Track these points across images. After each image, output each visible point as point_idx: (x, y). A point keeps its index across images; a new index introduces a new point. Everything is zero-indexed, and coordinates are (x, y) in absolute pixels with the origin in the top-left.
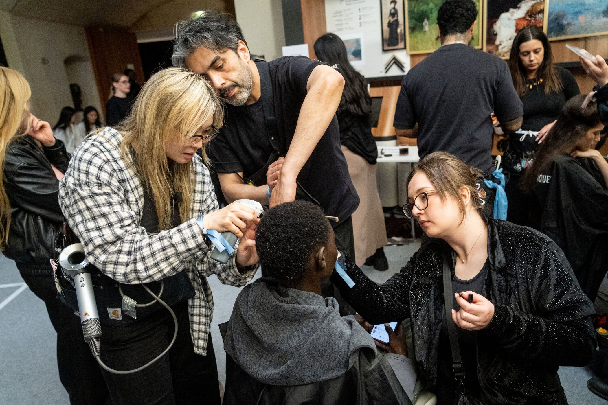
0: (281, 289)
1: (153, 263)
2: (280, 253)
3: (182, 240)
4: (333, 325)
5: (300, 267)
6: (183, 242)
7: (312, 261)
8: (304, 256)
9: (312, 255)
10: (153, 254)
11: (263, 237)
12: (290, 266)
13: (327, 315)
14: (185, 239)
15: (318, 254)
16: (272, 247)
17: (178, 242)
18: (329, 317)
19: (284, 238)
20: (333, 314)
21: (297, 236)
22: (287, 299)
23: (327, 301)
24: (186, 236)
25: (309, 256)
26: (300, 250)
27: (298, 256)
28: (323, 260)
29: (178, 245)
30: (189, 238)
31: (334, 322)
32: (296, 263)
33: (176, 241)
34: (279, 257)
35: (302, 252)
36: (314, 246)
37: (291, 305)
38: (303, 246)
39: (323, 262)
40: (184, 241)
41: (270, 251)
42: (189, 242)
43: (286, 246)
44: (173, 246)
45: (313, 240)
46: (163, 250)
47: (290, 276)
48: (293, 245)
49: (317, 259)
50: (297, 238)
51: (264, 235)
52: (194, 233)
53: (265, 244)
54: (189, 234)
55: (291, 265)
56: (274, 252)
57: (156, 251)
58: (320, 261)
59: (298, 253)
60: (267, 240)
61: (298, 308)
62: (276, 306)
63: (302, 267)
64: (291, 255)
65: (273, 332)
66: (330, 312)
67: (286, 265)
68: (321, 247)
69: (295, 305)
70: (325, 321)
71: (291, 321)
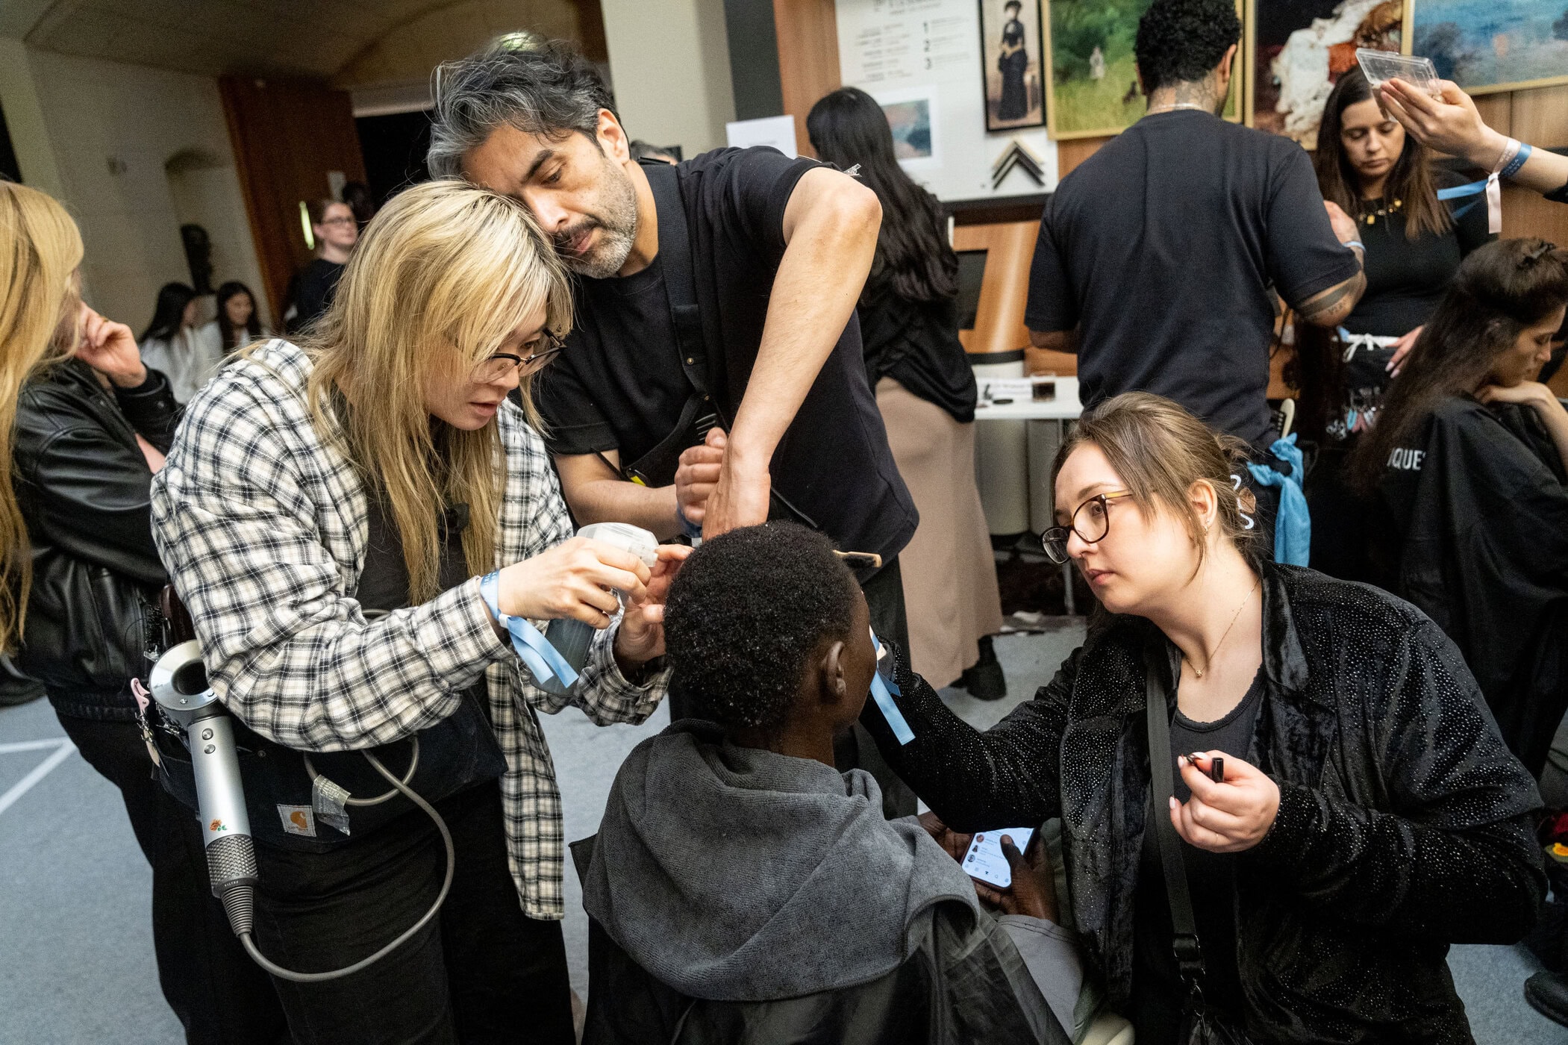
0: (732, 750)
1: (370, 699)
2: (727, 656)
3: (444, 641)
4: (866, 842)
5: (781, 693)
6: (446, 647)
7: (811, 680)
8: (791, 664)
9: (810, 664)
10: (369, 677)
11: (682, 615)
12: (752, 692)
13: (850, 818)
14: (449, 639)
15: (825, 660)
16: (707, 643)
17: (433, 647)
18: (855, 824)
19: (737, 618)
20: (865, 815)
21: (772, 613)
22: (746, 777)
23: (849, 780)
24: (453, 632)
25: (801, 664)
26: (779, 649)
27: (772, 664)
28: (839, 675)
29: (434, 655)
30: (460, 634)
31: (867, 836)
32: (769, 683)
33: (428, 645)
34: (724, 669)
35: (784, 655)
36: (814, 640)
37: (756, 792)
38: (787, 640)
39: (839, 680)
40: (448, 644)
41: (701, 652)
42: (460, 645)
43: (743, 639)
44: (420, 656)
45: (813, 625)
46: (396, 668)
47: (753, 717)
48: (762, 638)
49: (823, 674)
50: (770, 618)
51: (687, 611)
52: (472, 622)
53: (688, 635)
54: (461, 626)
55: (756, 688)
56: (710, 655)
57: (378, 669)
58: (830, 678)
59: (775, 658)
60: (693, 625)
61: (774, 800)
62: (719, 795)
63: (783, 694)
64: (755, 662)
65: (710, 862)
66: (857, 810)
67: (742, 689)
68: (833, 643)
69: (768, 793)
70: (846, 834)
71: (756, 835)
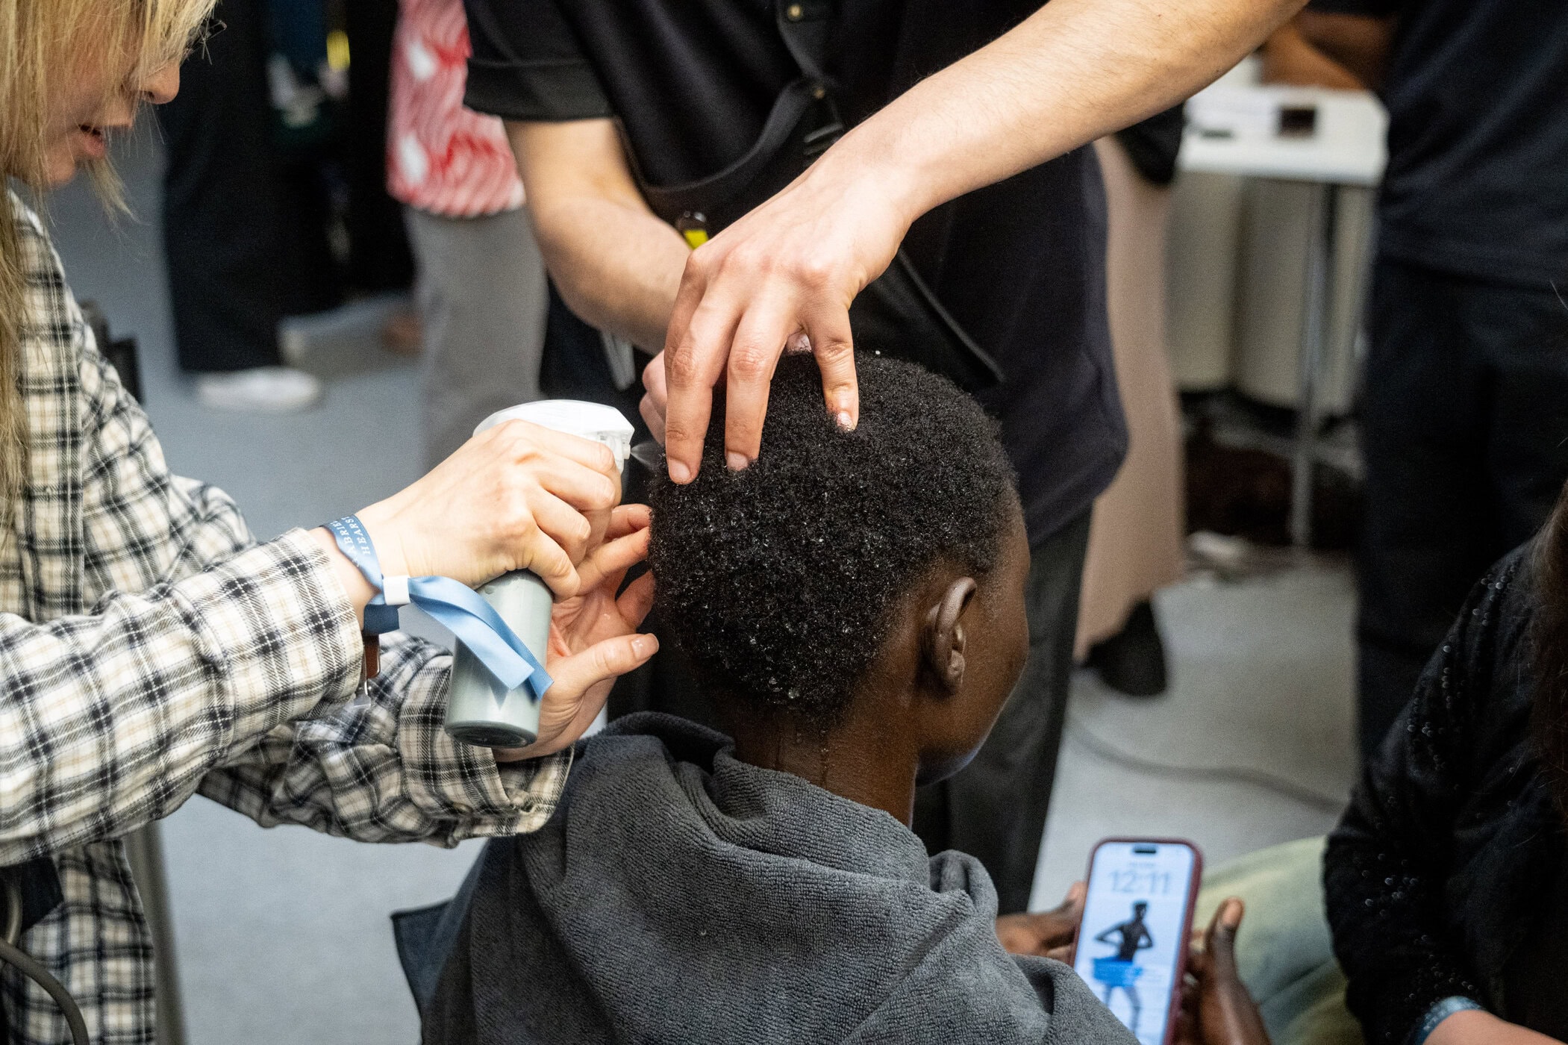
1: (89, 765)
2: (762, 547)
3: (262, 639)
4: (965, 977)
5: (846, 642)
6: (265, 651)
7: (903, 636)
9: (907, 604)
10: (100, 717)
12: (794, 625)
13: (940, 932)
14: (271, 636)
15: (935, 610)
17: (240, 649)
18: (951, 941)
20: (967, 929)
22: (753, 824)
23: (938, 870)
24: (277, 621)
25: (893, 594)
28: (957, 647)
29: (238, 668)
30: (293, 628)
31: (968, 967)
32: (829, 616)
33: (230, 644)
35: (865, 569)
36: (925, 559)
37: (773, 858)
39: (954, 653)
40: (269, 647)
41: (717, 534)
42: (291, 651)
43: (797, 520)
44: (209, 667)
46: (151, 698)
48: (830, 524)
49: (927, 635)
52: (320, 604)
54: (298, 612)
55: (803, 619)
56: (732, 542)
57: (116, 701)
58: (940, 645)
59: (849, 566)
61: (806, 878)
62: (704, 856)
63: (850, 646)
64: (813, 566)
65: (672, 980)
66: (955, 917)
67: (778, 617)
68: (957, 576)
69: (795, 862)
70: (930, 958)
71: (762, 939)
